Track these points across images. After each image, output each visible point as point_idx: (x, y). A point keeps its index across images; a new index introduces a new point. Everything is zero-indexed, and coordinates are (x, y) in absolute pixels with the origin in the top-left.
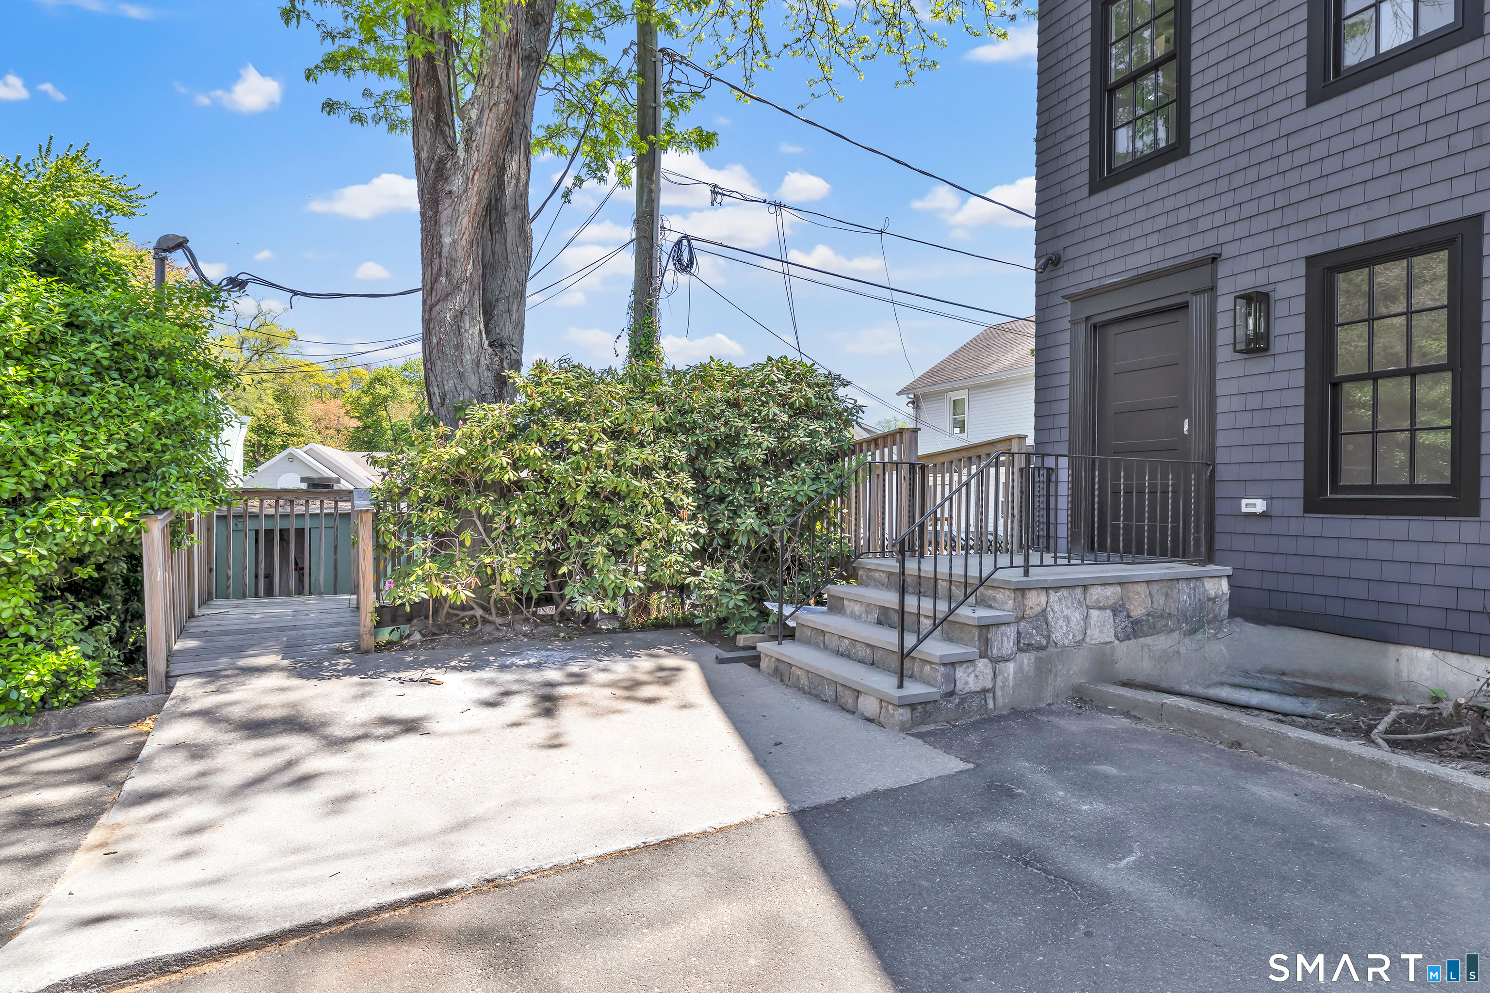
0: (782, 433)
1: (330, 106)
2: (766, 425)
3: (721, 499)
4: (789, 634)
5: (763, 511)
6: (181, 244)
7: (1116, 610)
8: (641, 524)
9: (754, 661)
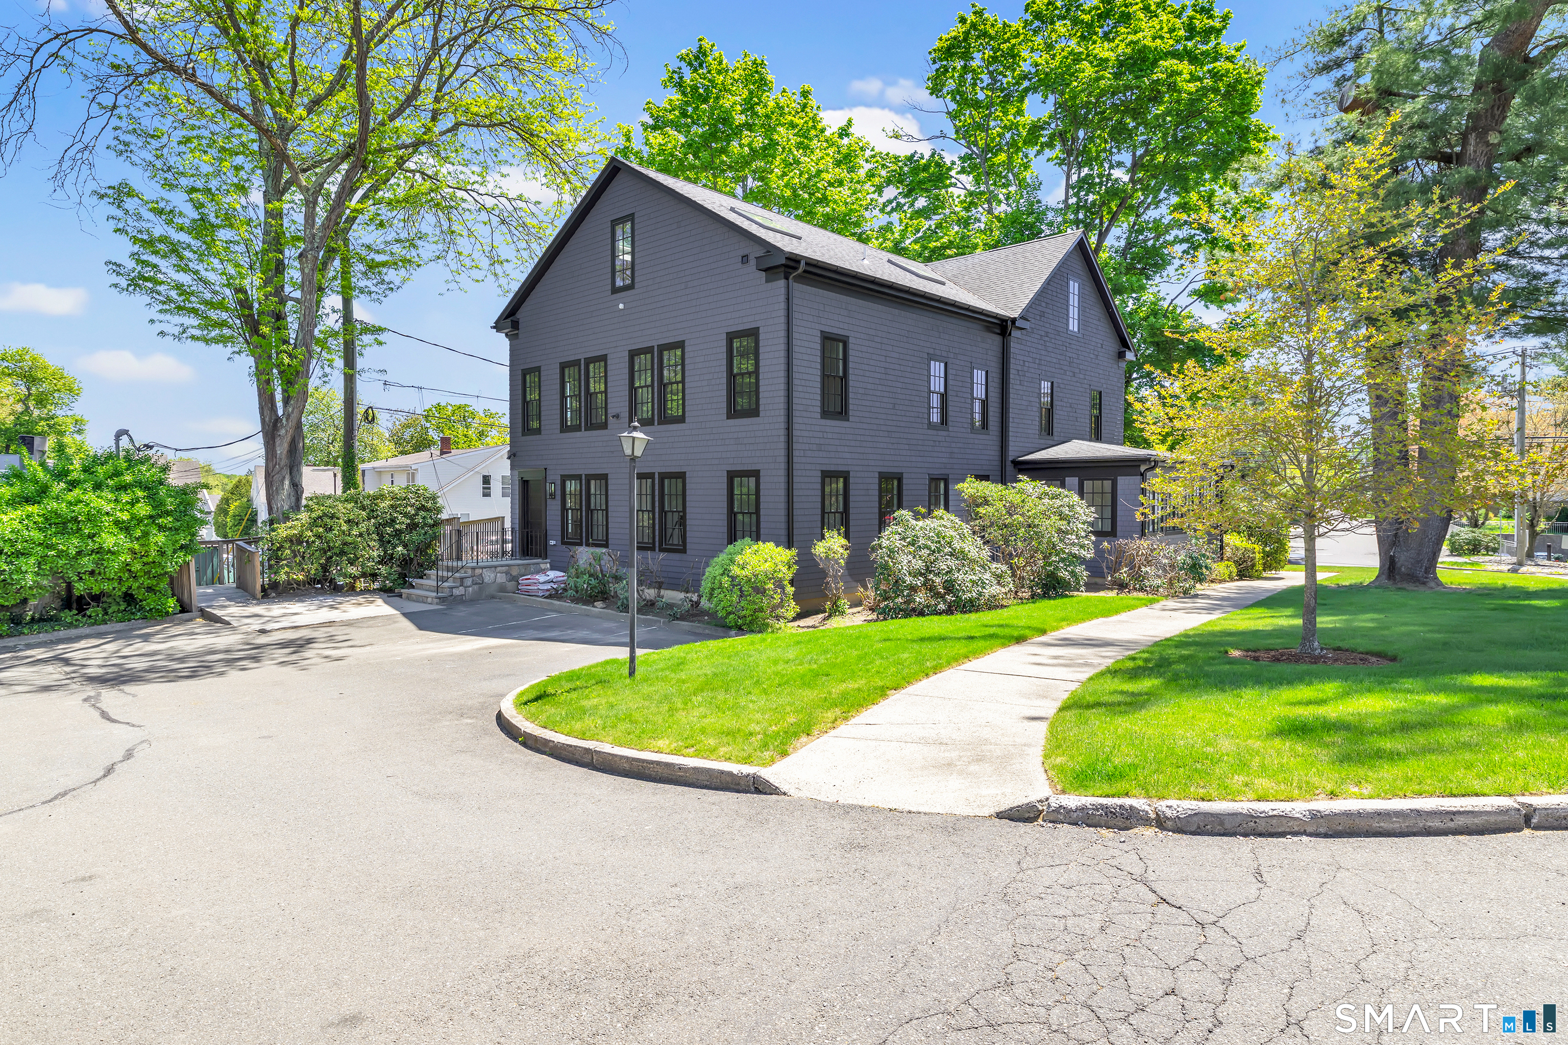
0: (412, 517)
1: (162, 333)
2: (406, 515)
3: (389, 542)
4: (413, 587)
5: (405, 546)
6: (126, 432)
7: (507, 573)
8: (359, 553)
9: (400, 596)
